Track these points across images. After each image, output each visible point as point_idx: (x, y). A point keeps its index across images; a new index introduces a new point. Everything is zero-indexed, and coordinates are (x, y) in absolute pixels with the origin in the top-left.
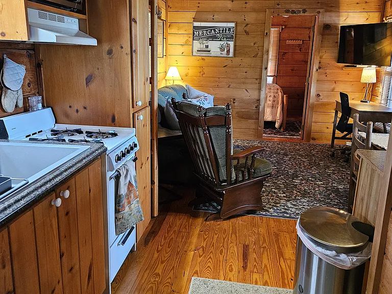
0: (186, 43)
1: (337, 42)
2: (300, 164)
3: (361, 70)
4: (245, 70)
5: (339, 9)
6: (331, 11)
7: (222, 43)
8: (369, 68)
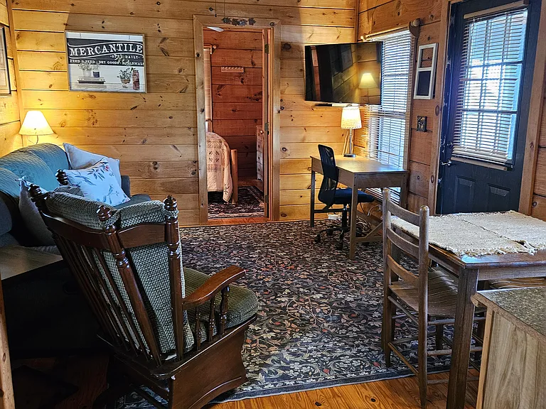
0: (56, 69)
1: (301, 70)
2: (277, 263)
3: (340, 110)
4: (169, 113)
5: (300, 21)
6: (290, 23)
7: (124, 68)
8: (349, 107)
